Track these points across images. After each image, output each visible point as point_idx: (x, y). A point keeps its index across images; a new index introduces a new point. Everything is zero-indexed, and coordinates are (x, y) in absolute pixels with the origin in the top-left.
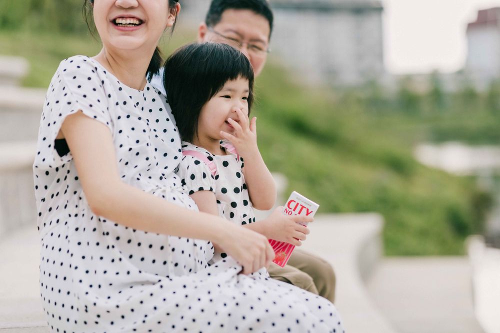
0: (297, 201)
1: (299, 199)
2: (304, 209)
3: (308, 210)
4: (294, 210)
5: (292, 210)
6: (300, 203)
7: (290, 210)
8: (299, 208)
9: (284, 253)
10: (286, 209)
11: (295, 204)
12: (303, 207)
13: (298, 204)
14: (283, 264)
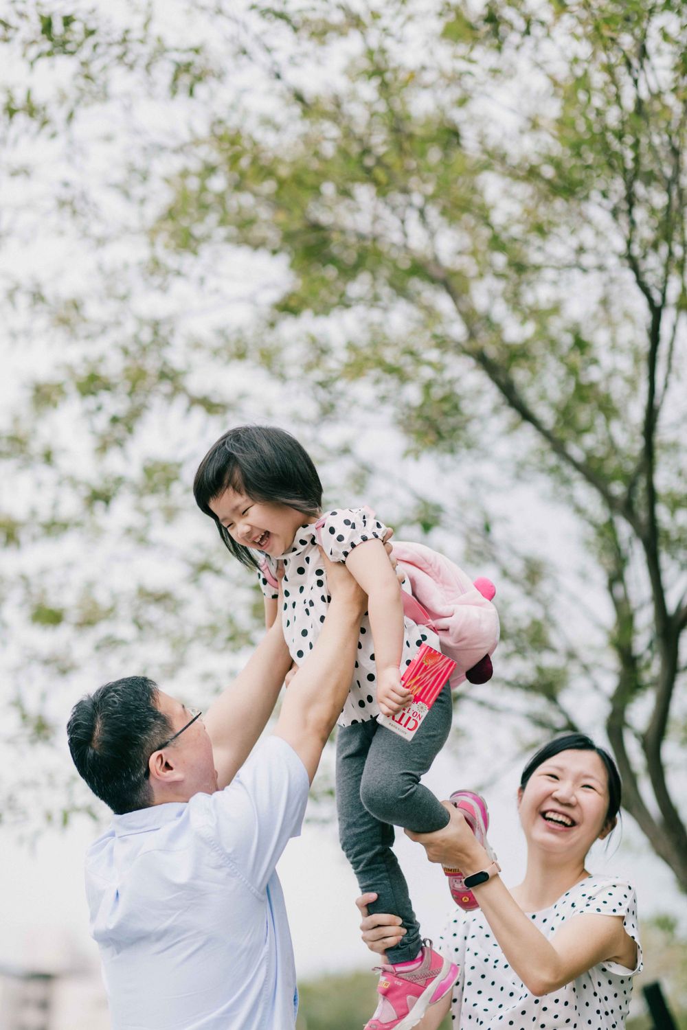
0: (406, 729)
1: (403, 732)
2: (398, 720)
3: (393, 719)
4: (410, 718)
5: (413, 718)
6: (401, 727)
7: (415, 718)
8: (403, 722)
9: (426, 664)
10: (420, 719)
11: (408, 726)
12: (399, 722)
13: (405, 726)
14: (428, 649)
